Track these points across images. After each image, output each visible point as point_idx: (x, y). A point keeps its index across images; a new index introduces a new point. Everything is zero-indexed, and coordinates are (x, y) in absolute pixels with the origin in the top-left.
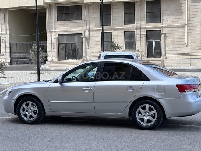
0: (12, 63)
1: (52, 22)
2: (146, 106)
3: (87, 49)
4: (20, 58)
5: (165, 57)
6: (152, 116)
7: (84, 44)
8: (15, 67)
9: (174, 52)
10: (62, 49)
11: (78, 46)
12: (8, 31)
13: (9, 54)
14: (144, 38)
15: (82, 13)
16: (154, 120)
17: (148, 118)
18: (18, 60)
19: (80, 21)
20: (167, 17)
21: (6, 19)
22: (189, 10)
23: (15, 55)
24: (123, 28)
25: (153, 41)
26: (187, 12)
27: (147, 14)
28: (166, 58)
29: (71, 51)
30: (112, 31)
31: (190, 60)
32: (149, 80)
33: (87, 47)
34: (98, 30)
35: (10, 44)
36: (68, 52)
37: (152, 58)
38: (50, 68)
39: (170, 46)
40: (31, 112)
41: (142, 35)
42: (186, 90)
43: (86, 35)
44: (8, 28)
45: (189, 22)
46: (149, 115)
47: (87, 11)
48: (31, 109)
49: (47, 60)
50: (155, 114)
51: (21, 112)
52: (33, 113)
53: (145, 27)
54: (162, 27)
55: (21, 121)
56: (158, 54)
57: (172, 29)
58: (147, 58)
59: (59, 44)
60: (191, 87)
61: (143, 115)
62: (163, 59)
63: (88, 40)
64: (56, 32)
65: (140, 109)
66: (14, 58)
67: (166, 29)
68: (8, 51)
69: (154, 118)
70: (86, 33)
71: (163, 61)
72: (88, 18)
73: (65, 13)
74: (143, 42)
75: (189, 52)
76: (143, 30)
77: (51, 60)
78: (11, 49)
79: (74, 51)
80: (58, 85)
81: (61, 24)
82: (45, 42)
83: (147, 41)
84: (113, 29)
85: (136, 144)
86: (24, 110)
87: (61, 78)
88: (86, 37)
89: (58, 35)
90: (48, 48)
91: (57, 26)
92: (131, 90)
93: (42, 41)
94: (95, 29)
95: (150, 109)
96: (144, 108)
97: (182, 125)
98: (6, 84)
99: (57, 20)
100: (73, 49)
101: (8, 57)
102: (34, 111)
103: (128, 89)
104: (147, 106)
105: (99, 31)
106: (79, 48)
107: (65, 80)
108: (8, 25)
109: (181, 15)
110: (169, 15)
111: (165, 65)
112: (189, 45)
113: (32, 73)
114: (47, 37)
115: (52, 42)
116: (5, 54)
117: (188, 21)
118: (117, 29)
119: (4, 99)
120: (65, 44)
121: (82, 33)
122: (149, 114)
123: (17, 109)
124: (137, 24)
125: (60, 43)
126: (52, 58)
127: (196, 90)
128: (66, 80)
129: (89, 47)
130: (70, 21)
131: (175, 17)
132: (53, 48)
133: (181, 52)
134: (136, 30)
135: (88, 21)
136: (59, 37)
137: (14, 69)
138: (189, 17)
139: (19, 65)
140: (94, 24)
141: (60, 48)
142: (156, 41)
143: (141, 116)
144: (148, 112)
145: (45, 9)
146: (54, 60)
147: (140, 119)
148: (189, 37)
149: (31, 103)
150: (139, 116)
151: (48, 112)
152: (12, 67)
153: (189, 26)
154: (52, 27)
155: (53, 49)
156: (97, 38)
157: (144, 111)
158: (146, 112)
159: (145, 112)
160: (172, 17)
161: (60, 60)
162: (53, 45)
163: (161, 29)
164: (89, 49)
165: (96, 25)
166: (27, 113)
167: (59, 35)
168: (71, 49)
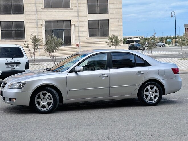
32: (151, 66)
92: (140, 75)
103: (137, 74)
151: (65, 100)
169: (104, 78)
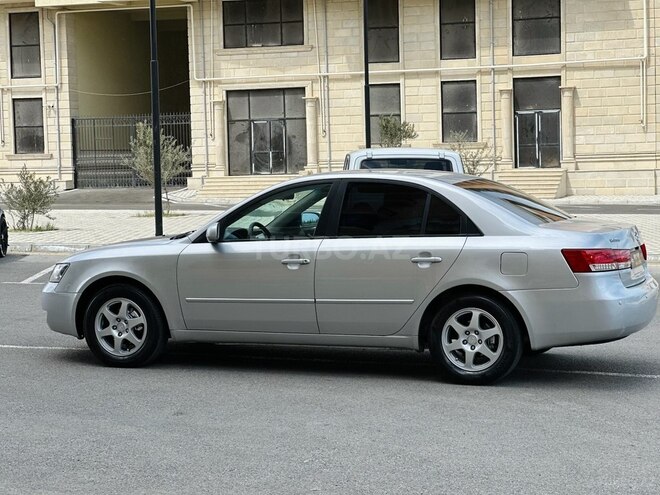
0: (80, 183)
1: (207, 50)
2: (471, 314)
3: (321, 139)
4: (106, 167)
5: (573, 166)
6: (488, 342)
7: (309, 122)
8: (88, 196)
9: (604, 149)
10: (240, 138)
11: (290, 128)
12: (66, 79)
13: (69, 154)
14: (505, 105)
15: (303, 21)
16: (495, 354)
17: (477, 349)
18: (99, 173)
19: (299, 48)
20: (582, 35)
21: (60, 43)
22: (651, 11)
23: (90, 159)
24: (437, 72)
25: (534, 114)
26: (645, 17)
27: (517, 24)
28: (577, 168)
29: (268, 146)
30: (401, 81)
31: (656, 176)
32: (481, 234)
33: (320, 131)
34: (354, 78)
35: (73, 122)
36: (260, 148)
37: (532, 169)
38: (200, 199)
39: (591, 130)
40: (127, 331)
41: (497, 95)
42: (591, 266)
43: (317, 95)
44: (66, 71)
45: (653, 50)
46: (480, 342)
47: (321, 16)
48: (125, 321)
49: (190, 175)
50: (497, 336)
51: (98, 328)
52: (131, 332)
53: (509, 69)
54: (564, 66)
55: (95, 357)
56: (552, 155)
57: (598, 73)
58: (516, 167)
59: (230, 122)
60: (607, 257)
61: (461, 339)
62: (566, 171)
63: (323, 109)
64: (219, 82)
65: (453, 322)
66: (87, 168)
67: (577, 74)
68: (67, 146)
69: (494, 350)
70: (317, 86)
71: (567, 178)
72: (322, 39)
73: (248, 22)
74: (503, 116)
75: (653, 150)
76: (503, 78)
77: (204, 173)
78: (78, 139)
79: (277, 143)
80: (206, 248)
81: (235, 57)
82: (183, 115)
83: (515, 113)
84: (404, 73)
85: (434, 424)
86: (105, 324)
87: (215, 227)
88: (318, 99)
89: (227, 92)
90: (193, 134)
91: (223, 65)
92: (426, 266)
93: (177, 111)
94: (347, 73)
95: (485, 323)
96: (465, 320)
97: (584, 372)
98: (56, 248)
99: (222, 43)
100: (274, 138)
101: (68, 162)
102: (137, 327)
103: (416, 262)
104: (474, 312)
105: (359, 81)
106: (294, 137)
107: (227, 234)
108: (65, 62)
109: (628, 28)
110: (586, 27)
111: (574, 190)
112: (652, 127)
113: (139, 216)
114: (192, 100)
115: (208, 115)
116: (56, 155)
117: (649, 46)
118: (417, 75)
119: (45, 291)
120: (250, 121)
121: (304, 88)
122: (480, 336)
123: (85, 322)
124: (483, 58)
125: (234, 118)
126: (208, 167)
127: (622, 265)
128: (233, 233)
129: (327, 132)
130: (265, 49)
131: (606, 34)
132: (209, 136)
133: (625, 149)
134: (478, 79)
135: (323, 50)
136: (230, 99)
137: (86, 203)
138: (652, 35)
139: (102, 190)
140: (344, 58)
141: (233, 136)
142: (544, 111)
143: (457, 344)
144: (477, 332)
145: (184, 10)
146: (213, 174)
147: (454, 352)
148: (651, 100)
149: (125, 303)
150: (450, 342)
151: (178, 331)
152: (78, 196)
153: (652, 63)
154: (207, 66)
155: (210, 139)
156: (353, 102)
157: (466, 328)
158: (472, 330)
159: (467, 333)
160: (598, 35)
161: (232, 173)
162: (209, 127)
163: (562, 74)
164: (327, 139)
165: (349, 60)
166: (115, 333)
167: (229, 93)
168: (268, 140)
169: (295, 268)
